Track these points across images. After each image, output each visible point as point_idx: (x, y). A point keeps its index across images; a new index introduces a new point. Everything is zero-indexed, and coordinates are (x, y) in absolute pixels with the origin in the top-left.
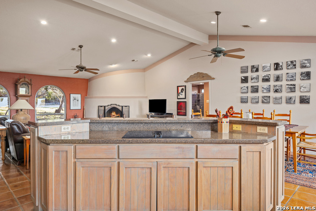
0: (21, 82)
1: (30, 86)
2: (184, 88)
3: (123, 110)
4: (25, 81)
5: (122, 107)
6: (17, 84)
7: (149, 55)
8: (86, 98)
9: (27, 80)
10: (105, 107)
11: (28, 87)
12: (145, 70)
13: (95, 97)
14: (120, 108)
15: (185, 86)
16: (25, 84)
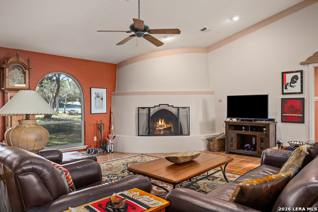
0: (12, 63)
1: (27, 71)
2: (299, 74)
3: (180, 114)
4: (18, 62)
5: (178, 108)
6: (4, 66)
7: (236, 19)
8: (114, 95)
9: (21, 60)
10: (149, 108)
11: (24, 73)
12: (208, 49)
13: (132, 94)
14: (174, 111)
15: (301, 72)
16: (18, 67)
